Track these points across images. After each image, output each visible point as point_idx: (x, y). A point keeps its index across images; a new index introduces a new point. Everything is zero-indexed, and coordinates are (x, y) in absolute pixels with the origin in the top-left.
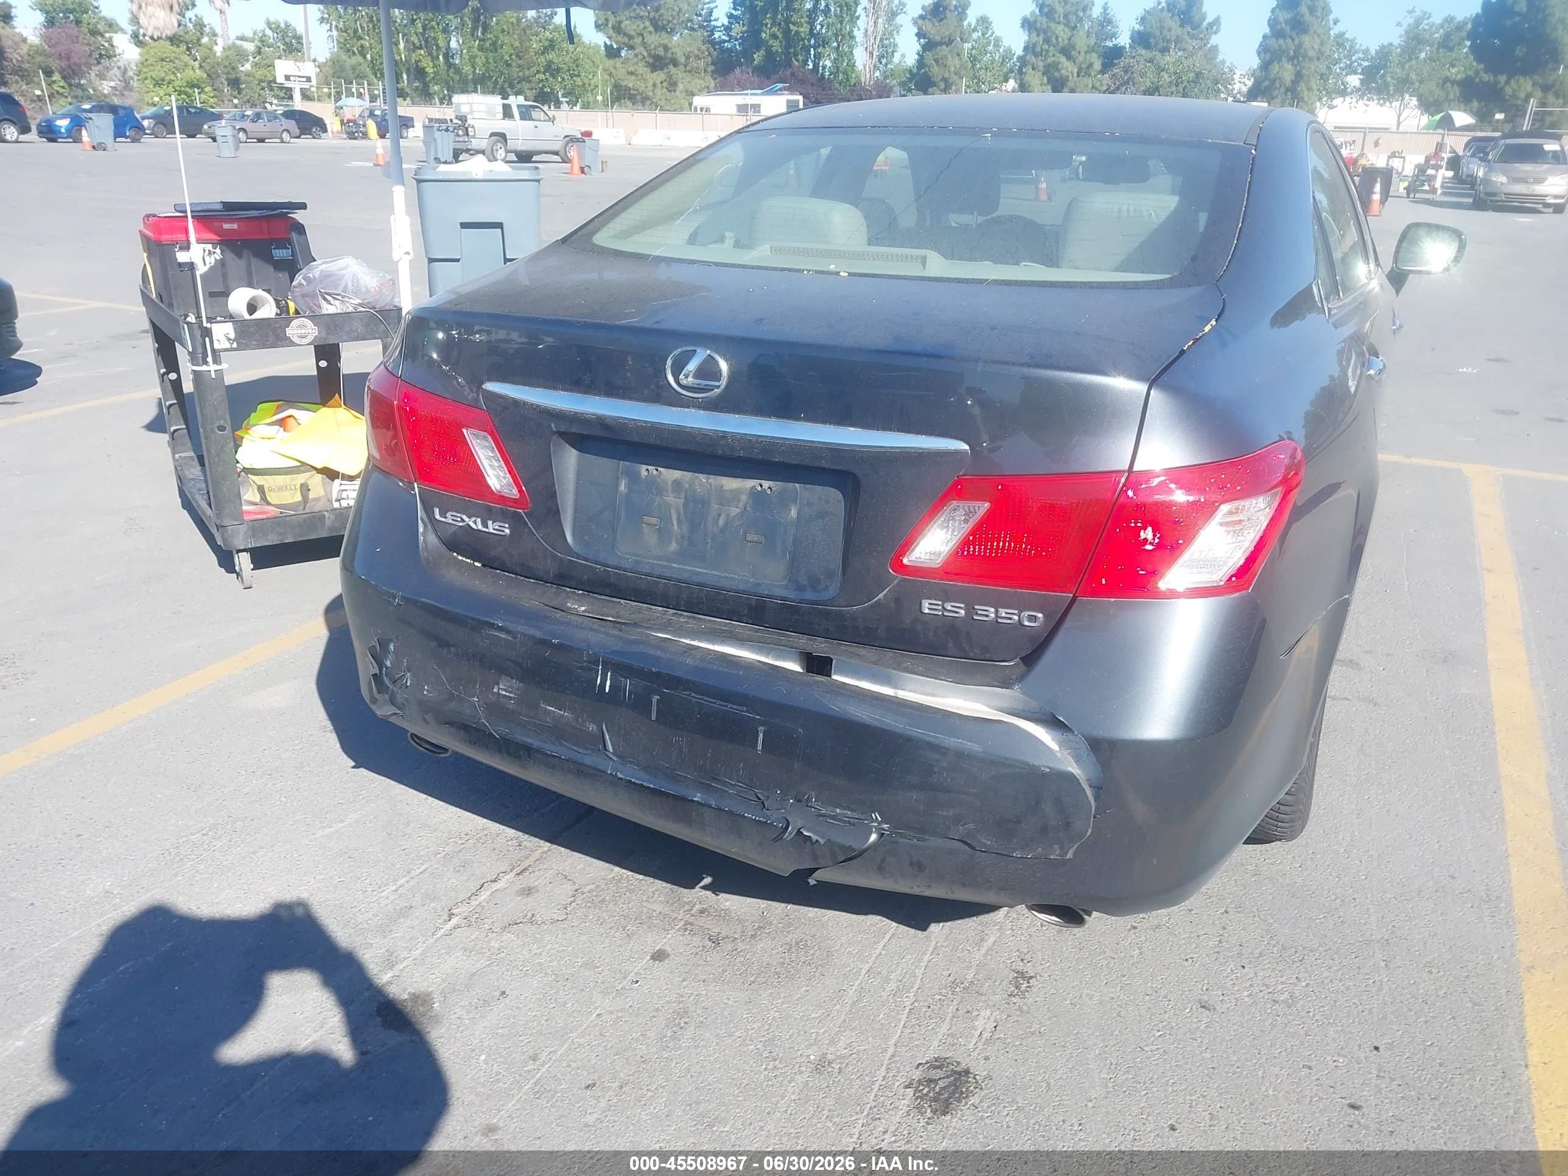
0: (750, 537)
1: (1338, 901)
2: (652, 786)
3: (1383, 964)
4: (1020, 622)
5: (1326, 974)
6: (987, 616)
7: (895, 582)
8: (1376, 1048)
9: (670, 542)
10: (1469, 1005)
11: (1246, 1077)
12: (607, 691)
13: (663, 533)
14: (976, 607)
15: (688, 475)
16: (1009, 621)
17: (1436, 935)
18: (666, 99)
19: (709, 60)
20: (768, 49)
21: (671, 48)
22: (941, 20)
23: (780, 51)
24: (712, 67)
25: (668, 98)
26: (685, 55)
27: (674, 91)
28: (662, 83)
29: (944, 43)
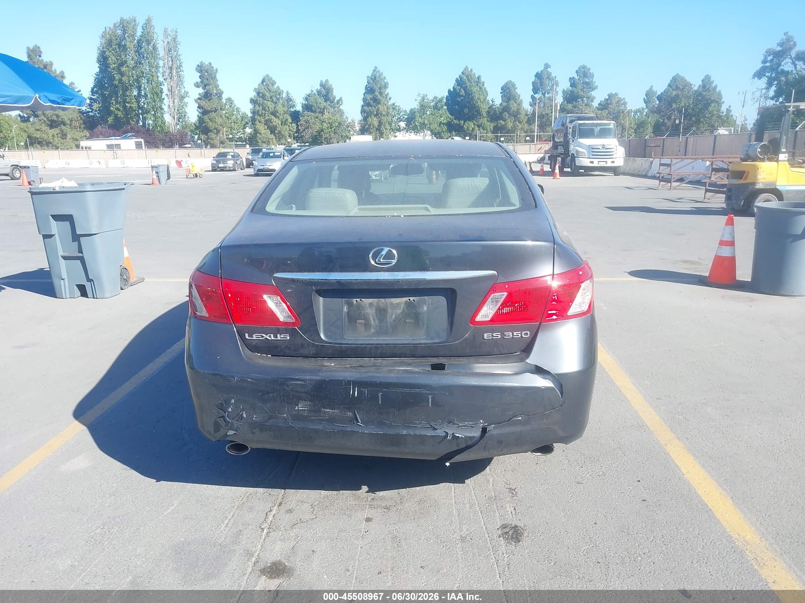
0: (407, 321)
1: (596, 438)
2: (382, 433)
3: (623, 455)
4: (521, 336)
5: (608, 463)
6: (509, 336)
7: (472, 329)
8: (639, 481)
9: (371, 329)
10: (656, 461)
11: (607, 501)
12: (356, 396)
13: (367, 325)
14: (505, 333)
15: (376, 300)
16: (518, 337)
17: (632, 442)
18: (61, 143)
19: (82, 122)
20: (116, 116)
21: (61, 116)
22: (210, 100)
23: (122, 116)
24: (84, 125)
25: (62, 142)
26: (69, 119)
27: (66, 139)
28: (57, 134)
29: (213, 111)
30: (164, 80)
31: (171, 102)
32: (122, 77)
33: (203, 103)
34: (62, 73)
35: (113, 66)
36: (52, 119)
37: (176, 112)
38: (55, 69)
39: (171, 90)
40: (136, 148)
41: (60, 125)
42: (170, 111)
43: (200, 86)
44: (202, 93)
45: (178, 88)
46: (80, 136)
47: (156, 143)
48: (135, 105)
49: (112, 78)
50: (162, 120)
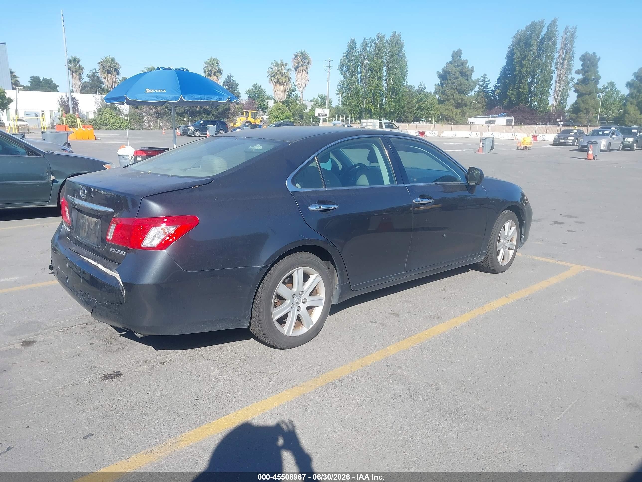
4: (122, 254)
6: (118, 252)
7: (107, 243)
14: (117, 250)
19: (485, 103)
20: (510, 99)
21: (464, 100)
22: (586, 84)
23: (515, 99)
24: (486, 106)
25: (461, 119)
26: (470, 102)
27: (464, 116)
28: (459, 113)
29: (587, 94)
30: (556, 69)
31: (557, 87)
32: (521, 68)
33: (580, 87)
34: (473, 68)
35: (517, 60)
36: (458, 101)
37: (559, 95)
38: (468, 65)
39: (560, 77)
40: (507, 124)
41: (463, 106)
42: (555, 95)
43: (581, 73)
44: (581, 78)
45: (566, 75)
46: (475, 114)
47: (535, 121)
48: (526, 91)
49: (514, 70)
50: (546, 102)
